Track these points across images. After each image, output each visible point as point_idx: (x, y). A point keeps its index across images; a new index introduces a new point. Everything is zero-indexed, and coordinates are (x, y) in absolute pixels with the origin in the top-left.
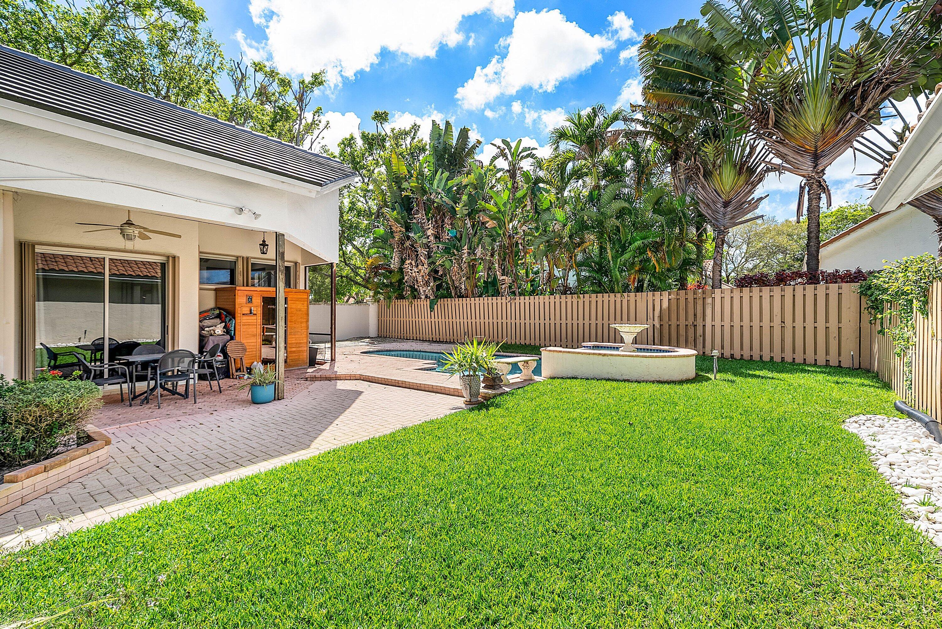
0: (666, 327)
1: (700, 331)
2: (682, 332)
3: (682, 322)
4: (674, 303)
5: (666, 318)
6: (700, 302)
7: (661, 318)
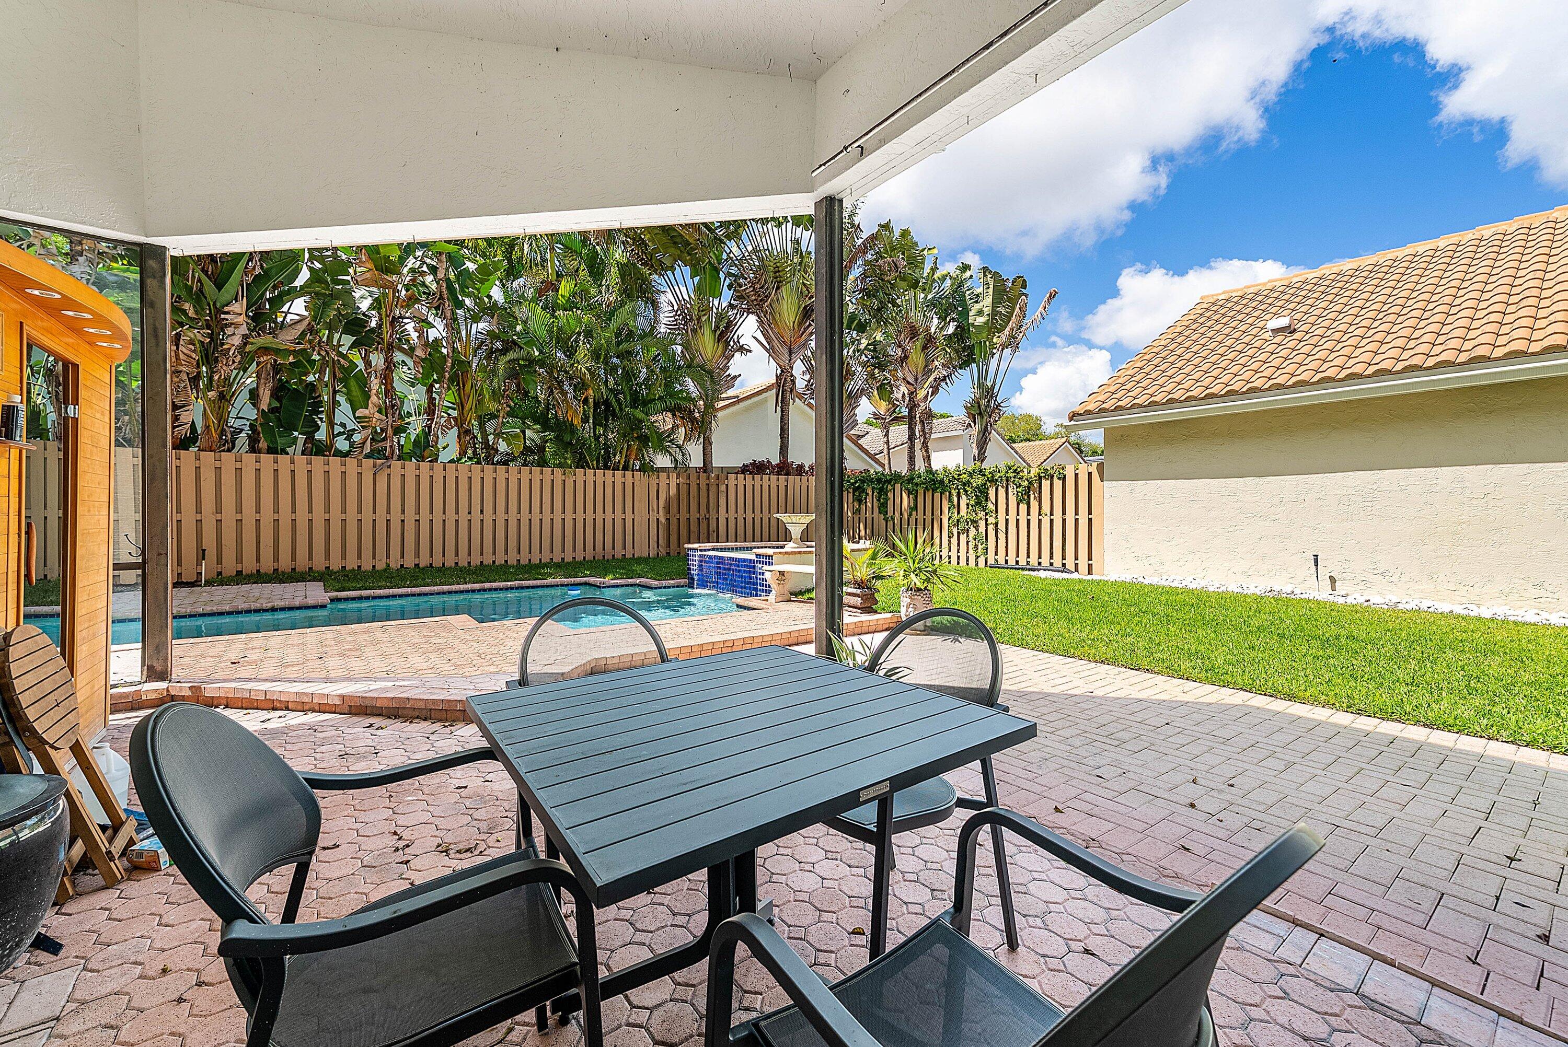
0: (674, 522)
1: (713, 525)
2: (694, 528)
3: (694, 515)
4: (684, 489)
5: (674, 510)
6: (713, 489)
7: (668, 509)
